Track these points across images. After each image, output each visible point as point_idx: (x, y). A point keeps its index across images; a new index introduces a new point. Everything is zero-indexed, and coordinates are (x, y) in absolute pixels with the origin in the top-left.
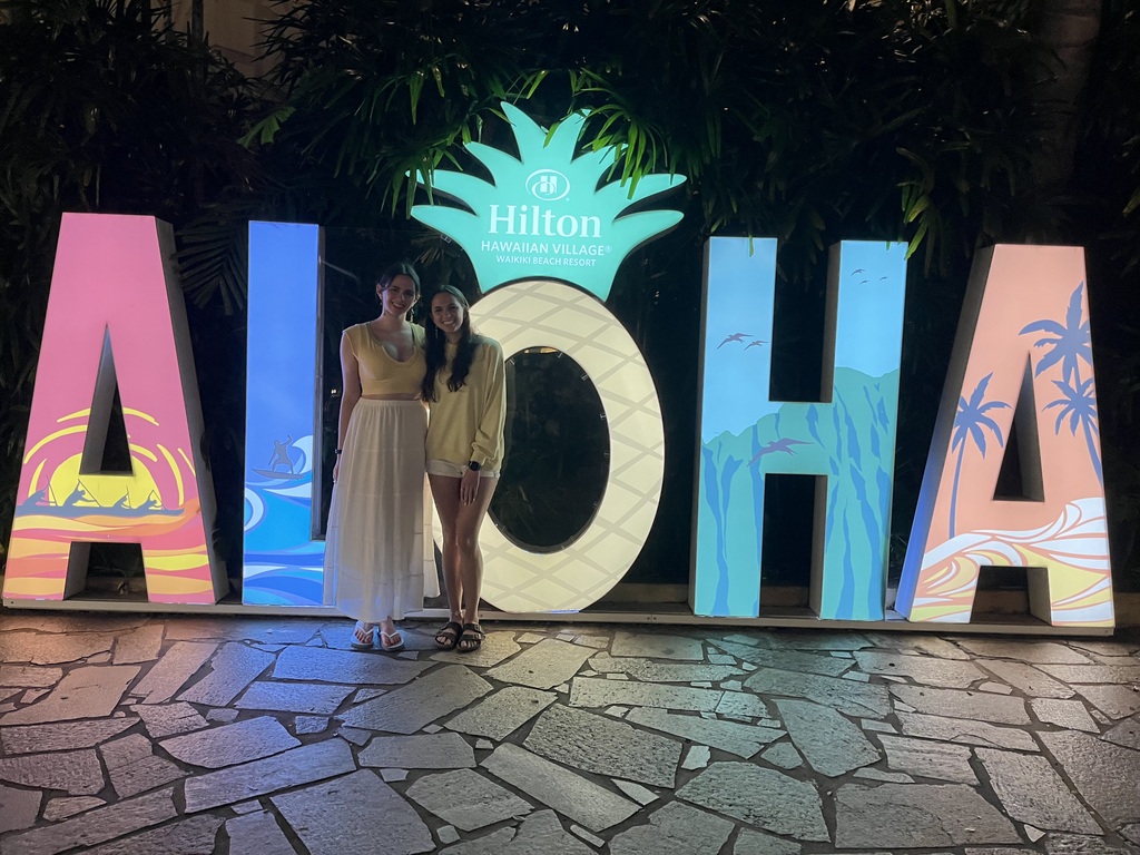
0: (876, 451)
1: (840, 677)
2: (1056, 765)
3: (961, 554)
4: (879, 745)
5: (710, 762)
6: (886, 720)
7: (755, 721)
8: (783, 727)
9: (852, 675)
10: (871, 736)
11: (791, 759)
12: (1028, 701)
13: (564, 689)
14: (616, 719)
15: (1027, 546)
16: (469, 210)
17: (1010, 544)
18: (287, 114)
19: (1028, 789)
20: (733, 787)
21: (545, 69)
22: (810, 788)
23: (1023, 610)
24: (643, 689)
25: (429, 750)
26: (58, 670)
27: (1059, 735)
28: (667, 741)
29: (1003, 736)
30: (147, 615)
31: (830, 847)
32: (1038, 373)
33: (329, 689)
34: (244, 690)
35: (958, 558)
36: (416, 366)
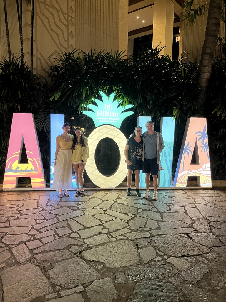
0: (169, 156)
1: (163, 197)
2: (198, 209)
3: (185, 174)
4: (170, 207)
5: (142, 211)
6: (171, 204)
7: (149, 205)
8: (154, 205)
9: (165, 197)
10: (168, 206)
11: (155, 210)
12: (195, 199)
13: (115, 201)
14: (126, 205)
15: (196, 173)
16: (93, 111)
17: (193, 172)
18: (60, 94)
19: (193, 213)
20: (147, 214)
21: (108, 85)
22: (159, 214)
23: (196, 184)
24: (129, 200)
25: (96, 211)
26: (22, 201)
27: (199, 205)
28: (135, 208)
29: (190, 205)
30: (32, 191)
31: (162, 221)
32: (198, 141)
33: (74, 202)
34: (59, 203)
35: (184, 175)
36: (71, 143)
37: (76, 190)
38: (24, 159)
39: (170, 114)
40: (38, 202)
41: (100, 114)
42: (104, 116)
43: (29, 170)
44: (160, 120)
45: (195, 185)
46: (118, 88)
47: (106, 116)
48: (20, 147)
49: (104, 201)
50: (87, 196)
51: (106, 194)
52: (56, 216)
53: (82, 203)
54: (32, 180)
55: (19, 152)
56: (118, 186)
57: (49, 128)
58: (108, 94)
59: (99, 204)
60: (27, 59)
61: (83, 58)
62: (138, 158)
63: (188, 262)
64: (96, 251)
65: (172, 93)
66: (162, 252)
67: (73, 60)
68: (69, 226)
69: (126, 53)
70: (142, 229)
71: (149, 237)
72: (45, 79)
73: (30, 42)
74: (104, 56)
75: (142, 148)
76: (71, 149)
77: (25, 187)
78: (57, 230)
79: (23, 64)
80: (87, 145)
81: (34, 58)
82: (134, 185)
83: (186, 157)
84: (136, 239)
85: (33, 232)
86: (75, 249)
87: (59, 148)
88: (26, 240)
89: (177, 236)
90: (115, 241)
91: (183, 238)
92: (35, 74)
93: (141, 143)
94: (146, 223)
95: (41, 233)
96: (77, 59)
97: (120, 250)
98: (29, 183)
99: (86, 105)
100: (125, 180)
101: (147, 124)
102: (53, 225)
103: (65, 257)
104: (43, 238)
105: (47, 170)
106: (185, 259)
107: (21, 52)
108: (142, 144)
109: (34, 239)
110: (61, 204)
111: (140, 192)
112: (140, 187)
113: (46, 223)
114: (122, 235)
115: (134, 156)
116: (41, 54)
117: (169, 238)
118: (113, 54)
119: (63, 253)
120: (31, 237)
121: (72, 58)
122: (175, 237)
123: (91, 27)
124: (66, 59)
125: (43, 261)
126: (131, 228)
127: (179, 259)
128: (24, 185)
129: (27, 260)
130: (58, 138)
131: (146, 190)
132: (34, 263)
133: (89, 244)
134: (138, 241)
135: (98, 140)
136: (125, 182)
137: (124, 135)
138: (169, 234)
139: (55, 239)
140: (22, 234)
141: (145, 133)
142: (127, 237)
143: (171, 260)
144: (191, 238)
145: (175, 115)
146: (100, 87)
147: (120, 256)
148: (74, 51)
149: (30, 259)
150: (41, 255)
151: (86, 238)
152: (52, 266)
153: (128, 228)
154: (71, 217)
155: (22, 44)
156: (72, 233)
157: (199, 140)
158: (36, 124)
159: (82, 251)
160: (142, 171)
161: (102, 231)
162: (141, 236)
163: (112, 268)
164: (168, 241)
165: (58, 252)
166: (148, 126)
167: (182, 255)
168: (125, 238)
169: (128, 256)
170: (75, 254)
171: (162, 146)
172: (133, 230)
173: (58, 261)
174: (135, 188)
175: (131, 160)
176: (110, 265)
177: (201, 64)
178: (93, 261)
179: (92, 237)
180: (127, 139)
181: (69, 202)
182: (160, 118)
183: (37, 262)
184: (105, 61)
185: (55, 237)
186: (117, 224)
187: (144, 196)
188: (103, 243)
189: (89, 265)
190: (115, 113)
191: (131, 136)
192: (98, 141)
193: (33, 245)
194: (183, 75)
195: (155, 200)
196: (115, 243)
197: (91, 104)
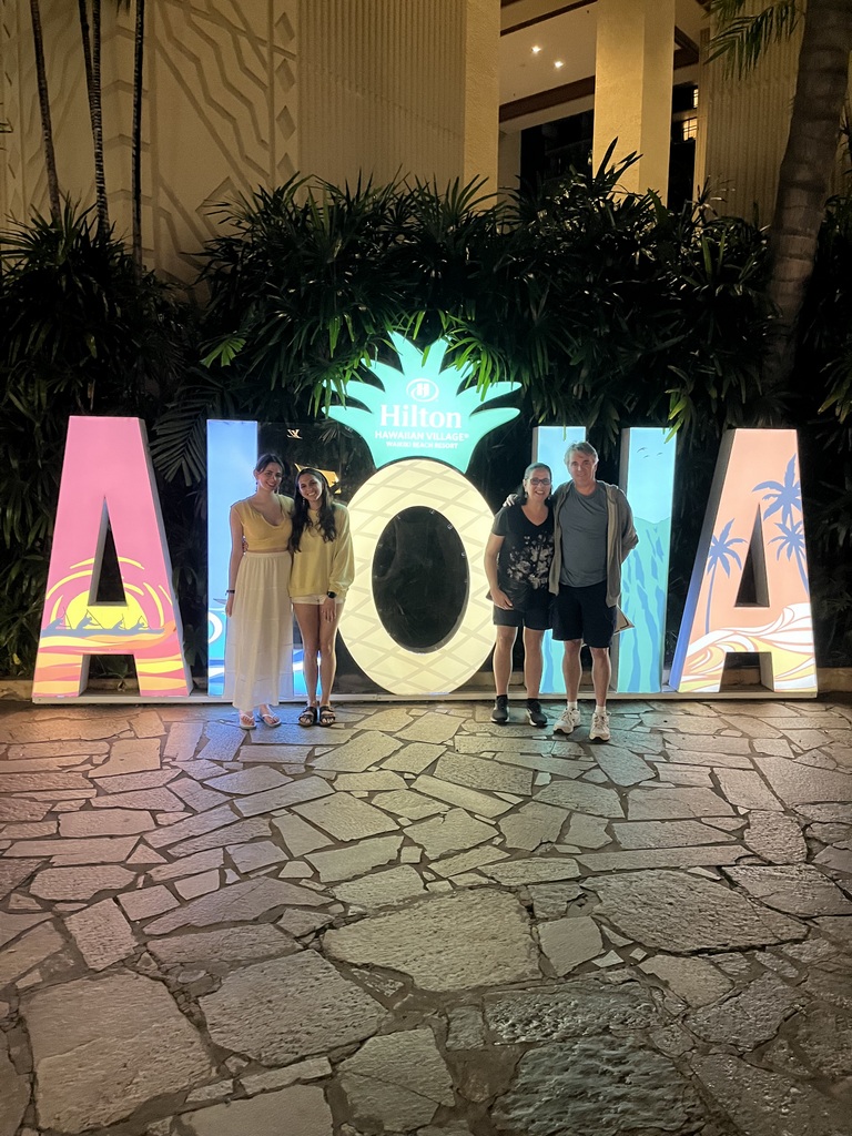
0: (655, 575)
1: (630, 730)
2: (763, 776)
3: (713, 644)
4: (655, 768)
5: (552, 780)
6: (660, 754)
7: (576, 758)
8: (595, 761)
9: (639, 728)
10: (650, 764)
11: (601, 778)
12: (751, 740)
13: (450, 743)
14: (488, 759)
15: (757, 638)
16: (367, 409)
17: (746, 637)
18: (240, 345)
19: (743, 789)
20: (567, 793)
21: (423, 310)
22: (613, 793)
23: (756, 681)
24: (502, 742)
25: (375, 780)
26: (104, 744)
27: (767, 759)
28: (523, 770)
29: (732, 761)
30: (140, 705)
31: (625, 820)
32: (765, 518)
33: (295, 748)
34: (239, 751)
35: (712, 648)
36: (286, 528)
37: (305, 703)
38: (109, 588)
39: (657, 418)
40: (162, 748)
41: (390, 420)
42: (405, 424)
43: (128, 628)
44: (619, 438)
45: (751, 684)
46: (459, 320)
47: (414, 424)
48: (94, 542)
49: (406, 743)
50: (342, 726)
51: (416, 718)
52: (229, 798)
53: (325, 750)
54: (141, 666)
55: (92, 561)
56: (460, 689)
57: (203, 473)
58: (423, 342)
59: (389, 757)
60: (119, 215)
61: (329, 207)
62: (536, 581)
63: (723, 972)
64: (378, 929)
65: (665, 338)
66: (624, 935)
67: (290, 215)
68: (276, 836)
69: (492, 186)
70: (548, 849)
71: (577, 880)
72: (189, 289)
73: (130, 151)
74: (408, 198)
75: (552, 545)
76: (288, 549)
77: (113, 691)
78: (230, 850)
79: (104, 232)
80: (346, 534)
81: (147, 212)
82: (522, 684)
83: (718, 579)
84: (526, 885)
85: (143, 856)
86: (296, 922)
87: (241, 546)
88: (117, 886)
89: (682, 874)
90: (447, 893)
91: (702, 885)
92: (149, 269)
93: (548, 525)
94: (565, 826)
95: (172, 859)
96: (306, 211)
97: (467, 927)
98: (127, 677)
99: (338, 386)
100: (488, 666)
101: (571, 455)
102: (218, 832)
103: (260, 950)
104: (179, 878)
105: (195, 630)
106: (712, 963)
107: (96, 189)
108: (551, 531)
109: (150, 883)
110: (248, 753)
111: (543, 711)
112: (544, 690)
113: (194, 825)
114: (475, 870)
115: (520, 575)
116: (171, 196)
117: (651, 884)
118: (442, 191)
119: (253, 935)
120: (137, 876)
121: (287, 210)
122: (674, 881)
123: (360, 89)
124: (266, 213)
125: (182, 964)
126: (509, 846)
127: (688, 961)
128: (111, 683)
129: (122, 961)
130: (238, 512)
131: (564, 702)
132: (147, 972)
133: (350, 904)
134: (533, 894)
135: (387, 516)
136: (488, 674)
137: (484, 495)
138: (652, 869)
139: (223, 885)
140: (103, 863)
141: (561, 488)
142: (493, 878)
143: (658, 965)
144: (733, 884)
145: (676, 419)
146: (391, 319)
147: (466, 948)
148: (296, 181)
149: (132, 957)
150: (173, 941)
151: (339, 882)
152: (212, 983)
153: (495, 846)
154: (286, 801)
155: (99, 156)
156: (286, 861)
157: (768, 513)
158: (154, 457)
159: (323, 929)
160: (549, 632)
161: (399, 855)
162: (545, 874)
163: (434, 993)
164: (648, 895)
165: (237, 930)
166: (575, 463)
167: (700, 947)
168: (485, 881)
169: (497, 950)
170: (297, 939)
171: (626, 539)
172: (514, 854)
173: (236, 964)
174: (524, 696)
175: (511, 589)
176: (428, 982)
177: (778, 224)
178: (366, 966)
179: (361, 876)
180: (495, 512)
181: (278, 748)
182: (620, 431)
183: (159, 969)
184: (411, 220)
185: (223, 876)
186: (457, 830)
187: (558, 724)
188: (404, 900)
189: (349, 982)
190: (450, 415)
191: (510, 500)
192: (386, 521)
193: (144, 903)
194: (708, 267)
195: (599, 741)
196: (447, 902)
197: (357, 380)
